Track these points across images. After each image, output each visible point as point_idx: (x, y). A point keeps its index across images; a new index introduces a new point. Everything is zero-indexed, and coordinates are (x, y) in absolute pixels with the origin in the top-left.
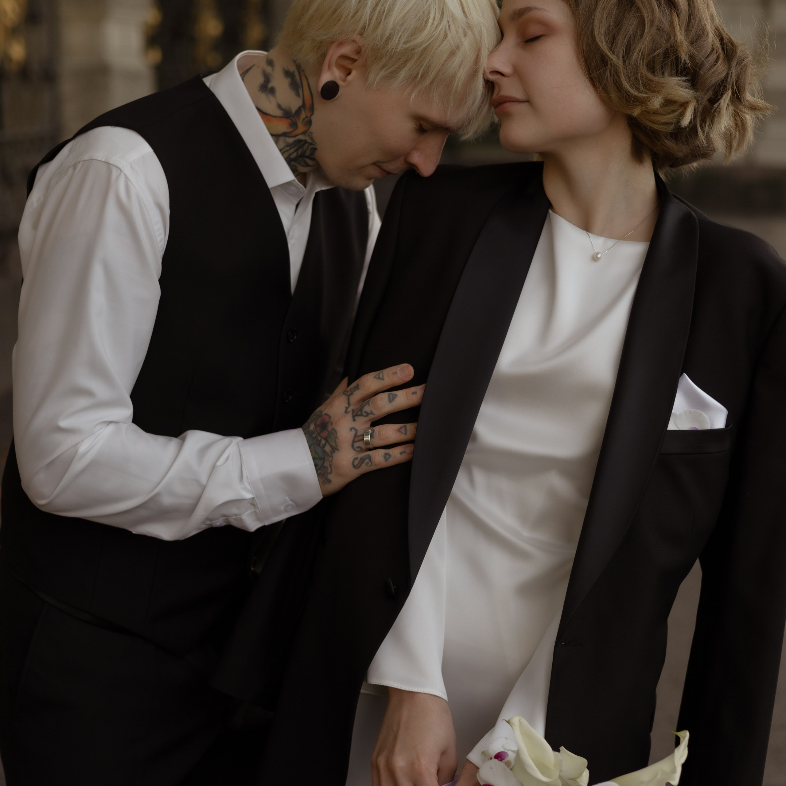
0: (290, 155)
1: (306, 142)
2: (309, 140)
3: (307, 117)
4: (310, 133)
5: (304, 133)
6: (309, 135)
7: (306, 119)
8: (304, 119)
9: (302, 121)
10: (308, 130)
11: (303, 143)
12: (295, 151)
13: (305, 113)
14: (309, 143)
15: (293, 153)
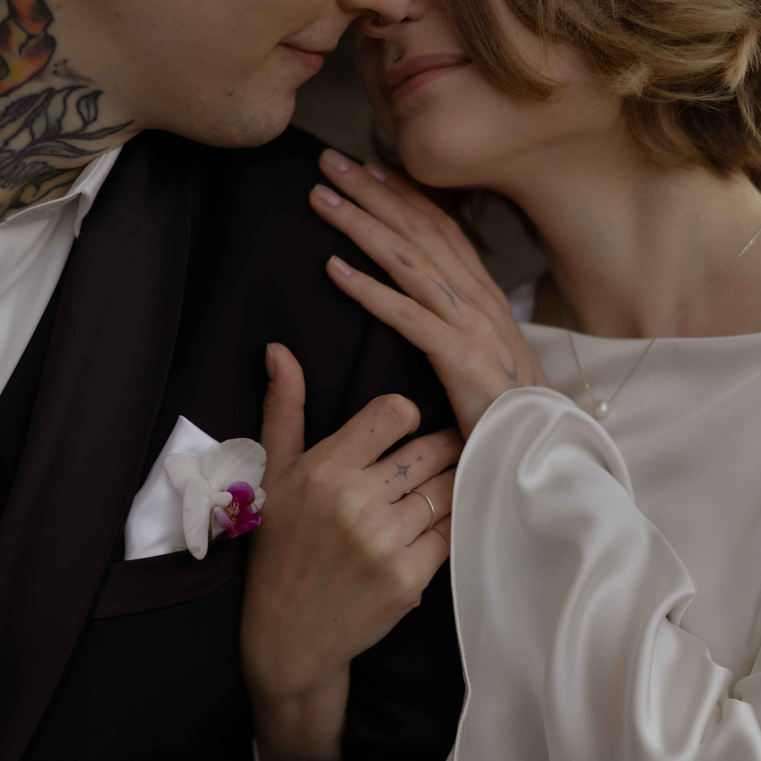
0: (6, 143)
1: (50, 93)
2: (59, 83)
3: (30, 36)
4: (56, 65)
5: (35, 76)
6: (55, 73)
7: (32, 43)
8: (23, 45)
9: (20, 51)
10: (48, 62)
11: (41, 99)
12: (21, 130)
13: (24, 30)
14: (64, 89)
15: (15, 135)
